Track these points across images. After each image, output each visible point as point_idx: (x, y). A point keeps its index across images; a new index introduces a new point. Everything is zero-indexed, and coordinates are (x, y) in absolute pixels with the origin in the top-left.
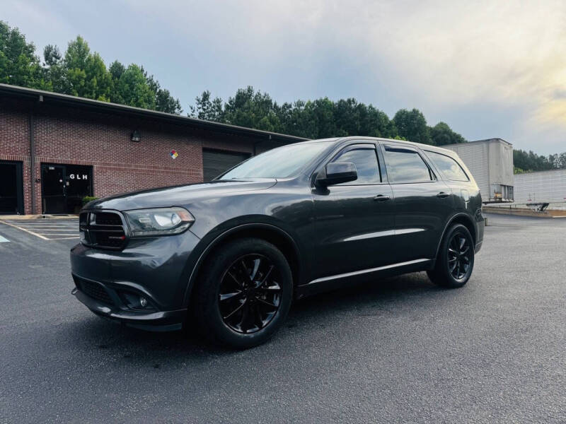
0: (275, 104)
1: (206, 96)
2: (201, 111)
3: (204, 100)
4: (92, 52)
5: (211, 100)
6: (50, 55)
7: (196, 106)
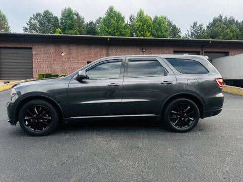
0: (237, 21)
1: (195, 24)
2: (192, 31)
3: (194, 26)
4: (145, 15)
5: (197, 25)
6: (131, 18)
7: (190, 30)
